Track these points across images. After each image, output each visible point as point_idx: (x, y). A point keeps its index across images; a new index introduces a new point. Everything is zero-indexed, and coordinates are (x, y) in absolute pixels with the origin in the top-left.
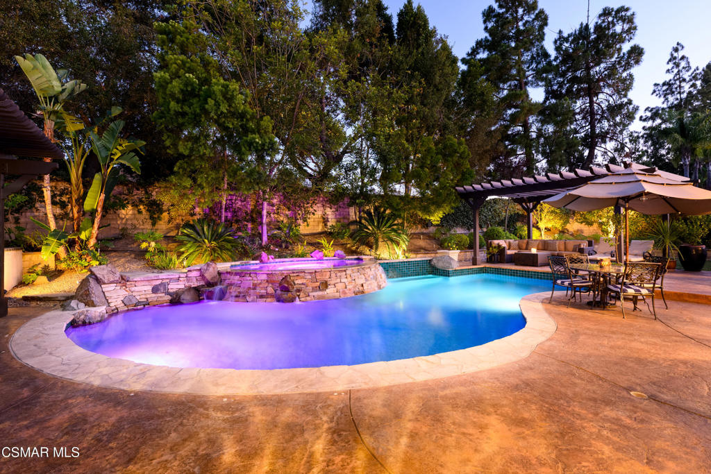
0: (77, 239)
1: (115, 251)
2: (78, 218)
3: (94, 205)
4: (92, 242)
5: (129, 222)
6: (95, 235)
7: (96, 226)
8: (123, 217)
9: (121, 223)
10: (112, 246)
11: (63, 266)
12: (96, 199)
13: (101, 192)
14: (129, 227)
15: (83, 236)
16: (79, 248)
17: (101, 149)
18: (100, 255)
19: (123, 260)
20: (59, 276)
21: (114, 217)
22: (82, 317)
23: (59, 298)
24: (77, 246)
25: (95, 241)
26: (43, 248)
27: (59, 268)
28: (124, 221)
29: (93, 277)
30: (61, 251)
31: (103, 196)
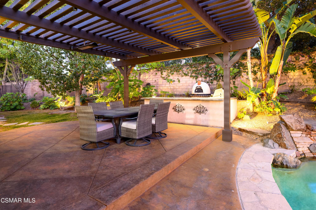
0: (265, 93)
1: (288, 102)
2: (265, 79)
3: (276, 70)
4: (275, 95)
5: (296, 81)
6: (277, 91)
7: (277, 84)
8: (292, 77)
9: (290, 82)
10: (286, 98)
11: (257, 110)
12: (277, 65)
13: (281, 60)
14: (296, 84)
15: (269, 91)
16: (266, 99)
17: (280, 29)
18: (281, 105)
19: (296, 109)
20: (255, 116)
21: (286, 78)
22: (280, 159)
23: (259, 134)
24: (265, 98)
25: (277, 95)
26: (248, 98)
27: (255, 111)
28: (292, 80)
29: (283, 123)
30: (256, 101)
31: (282, 62)
